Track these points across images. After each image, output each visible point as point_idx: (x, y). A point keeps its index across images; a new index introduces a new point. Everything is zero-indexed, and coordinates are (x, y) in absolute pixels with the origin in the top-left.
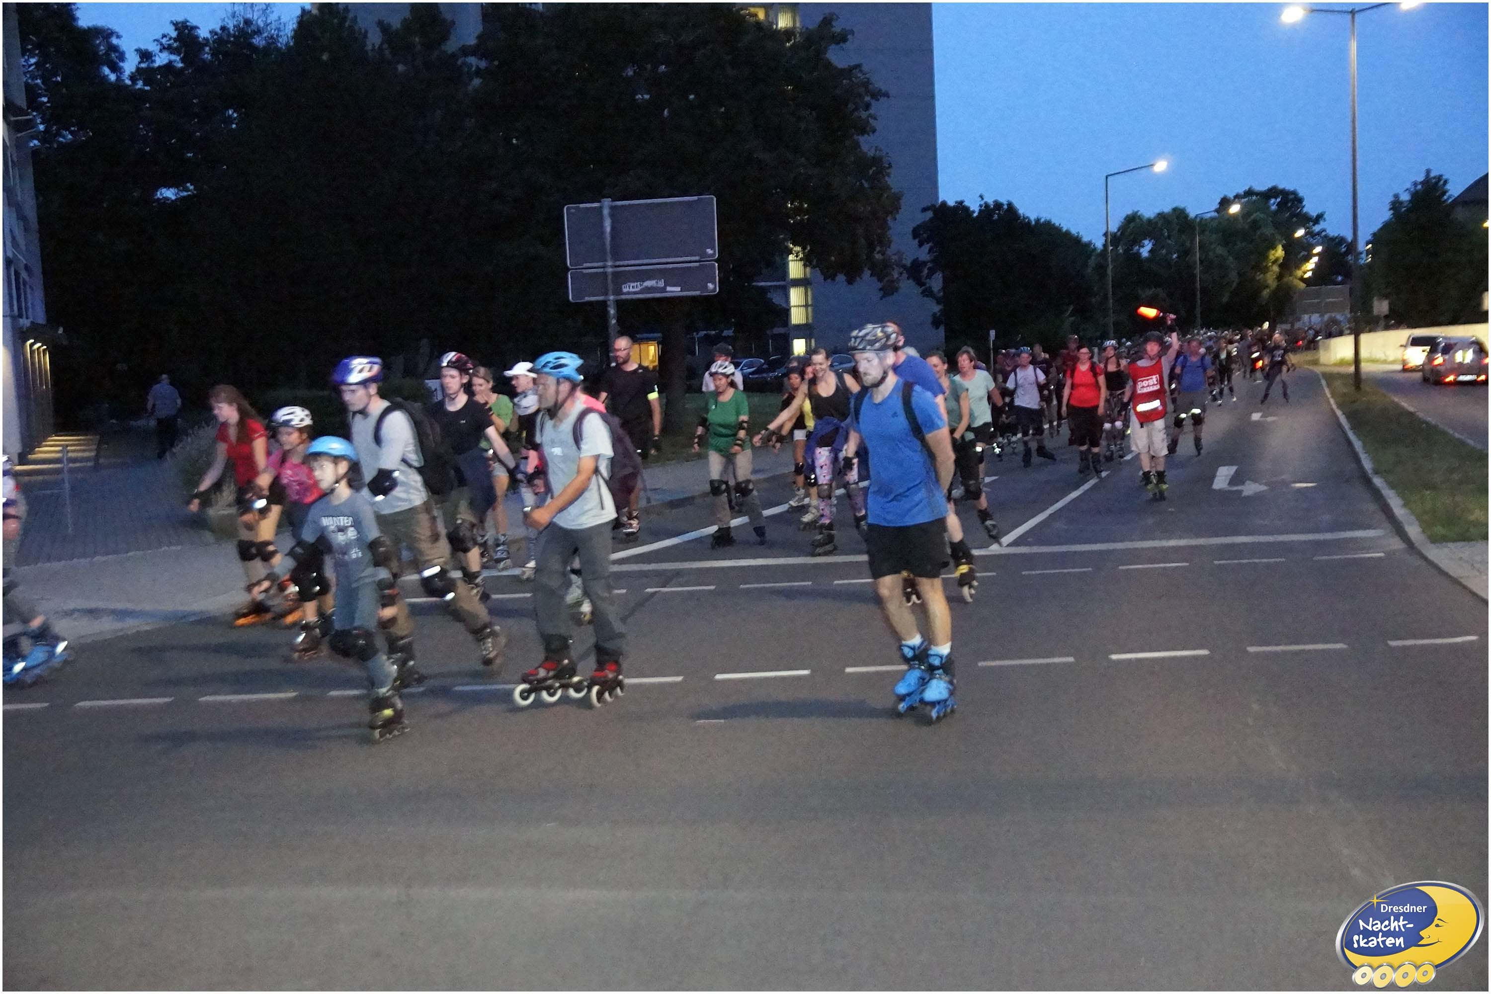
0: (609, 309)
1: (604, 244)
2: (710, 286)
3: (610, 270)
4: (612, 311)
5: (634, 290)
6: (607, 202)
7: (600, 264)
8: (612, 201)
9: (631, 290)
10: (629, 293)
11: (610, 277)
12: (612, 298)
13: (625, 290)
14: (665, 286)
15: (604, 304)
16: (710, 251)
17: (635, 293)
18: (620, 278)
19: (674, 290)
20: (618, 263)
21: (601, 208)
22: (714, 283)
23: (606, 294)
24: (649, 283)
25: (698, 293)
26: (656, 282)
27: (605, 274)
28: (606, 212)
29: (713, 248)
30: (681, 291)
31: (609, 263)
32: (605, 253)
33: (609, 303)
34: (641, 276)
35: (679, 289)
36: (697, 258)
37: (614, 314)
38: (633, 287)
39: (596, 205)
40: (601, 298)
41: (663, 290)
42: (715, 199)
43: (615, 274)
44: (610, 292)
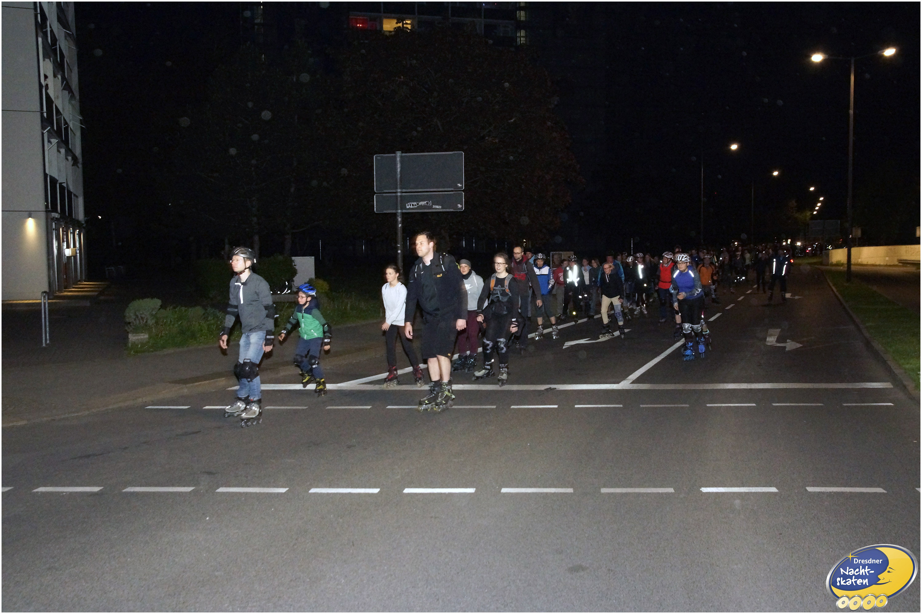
0: (398, 218)
1: (396, 180)
2: (460, 206)
3: (399, 194)
4: (400, 219)
5: (413, 207)
6: (399, 154)
7: (394, 191)
8: (402, 153)
9: (411, 207)
10: (410, 209)
11: (399, 199)
12: (399, 211)
13: (408, 207)
14: (433, 204)
15: (395, 215)
16: (459, 185)
17: (412, 209)
18: (405, 200)
19: (438, 208)
20: (404, 190)
21: (395, 158)
22: (462, 204)
23: (397, 209)
24: (422, 203)
25: (452, 210)
26: (427, 203)
27: (397, 196)
28: (398, 159)
29: (462, 184)
30: (442, 208)
31: (399, 190)
32: (397, 184)
33: (398, 214)
34: (418, 199)
35: (440, 207)
36: (453, 189)
37: (401, 221)
38: (413, 205)
39: (393, 155)
40: (394, 211)
41: (431, 208)
42: (463, 153)
43: (401, 196)
44: (399, 207)
